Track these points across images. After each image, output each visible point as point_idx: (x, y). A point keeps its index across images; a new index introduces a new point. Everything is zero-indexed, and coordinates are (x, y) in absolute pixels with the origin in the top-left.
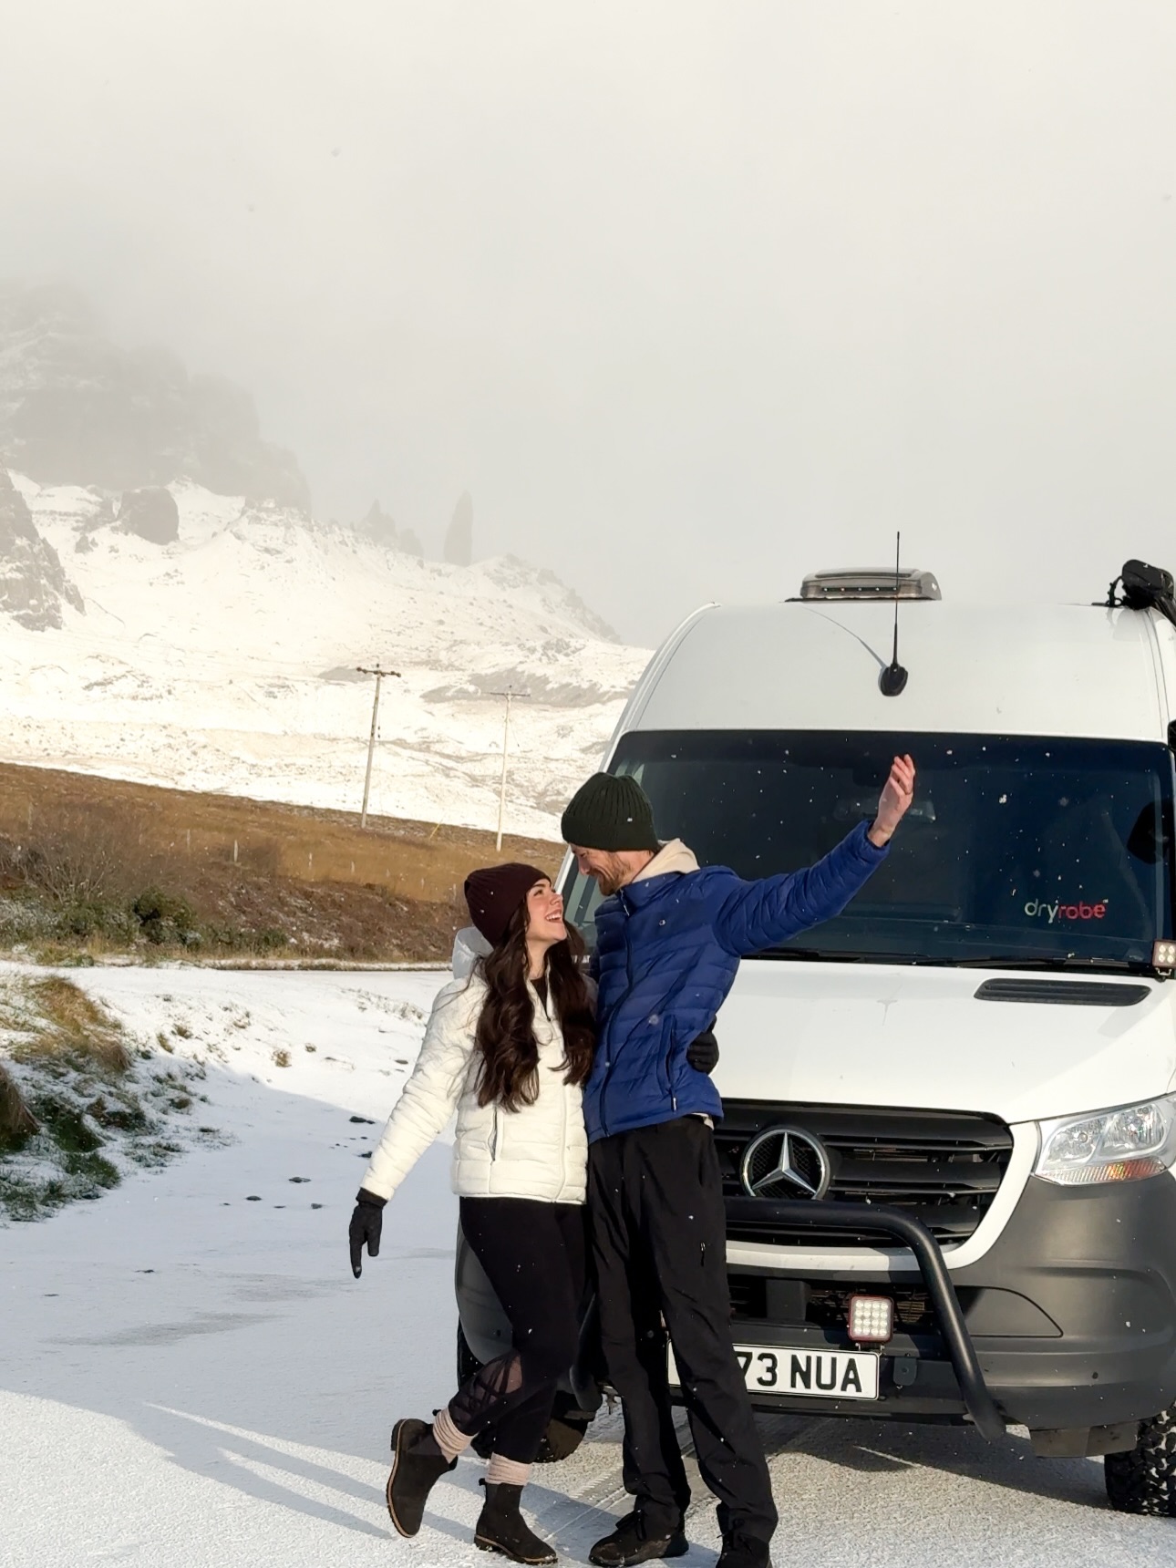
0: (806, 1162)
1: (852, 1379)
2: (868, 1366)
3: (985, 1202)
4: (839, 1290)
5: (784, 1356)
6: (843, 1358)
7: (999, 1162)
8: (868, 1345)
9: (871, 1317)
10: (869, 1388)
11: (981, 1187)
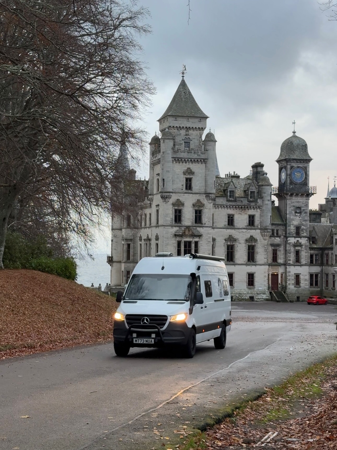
0: (147, 320)
1: (151, 342)
2: (153, 340)
3: (164, 324)
4: (151, 333)
5: (145, 340)
6: (151, 340)
7: (166, 320)
8: (153, 338)
9: (153, 336)
10: (153, 343)
11: (164, 322)
